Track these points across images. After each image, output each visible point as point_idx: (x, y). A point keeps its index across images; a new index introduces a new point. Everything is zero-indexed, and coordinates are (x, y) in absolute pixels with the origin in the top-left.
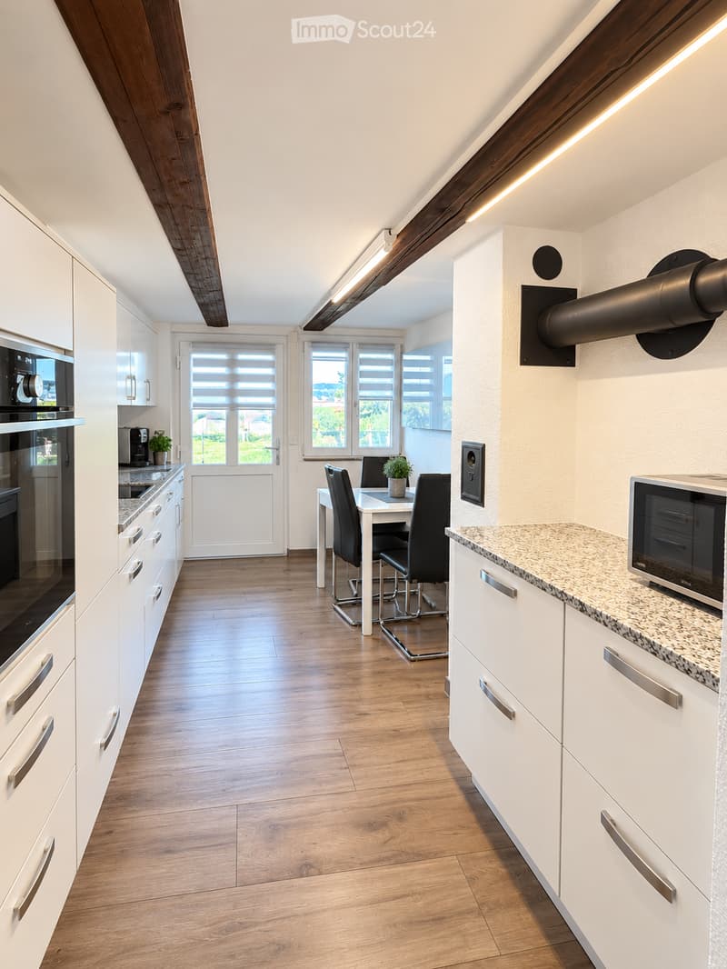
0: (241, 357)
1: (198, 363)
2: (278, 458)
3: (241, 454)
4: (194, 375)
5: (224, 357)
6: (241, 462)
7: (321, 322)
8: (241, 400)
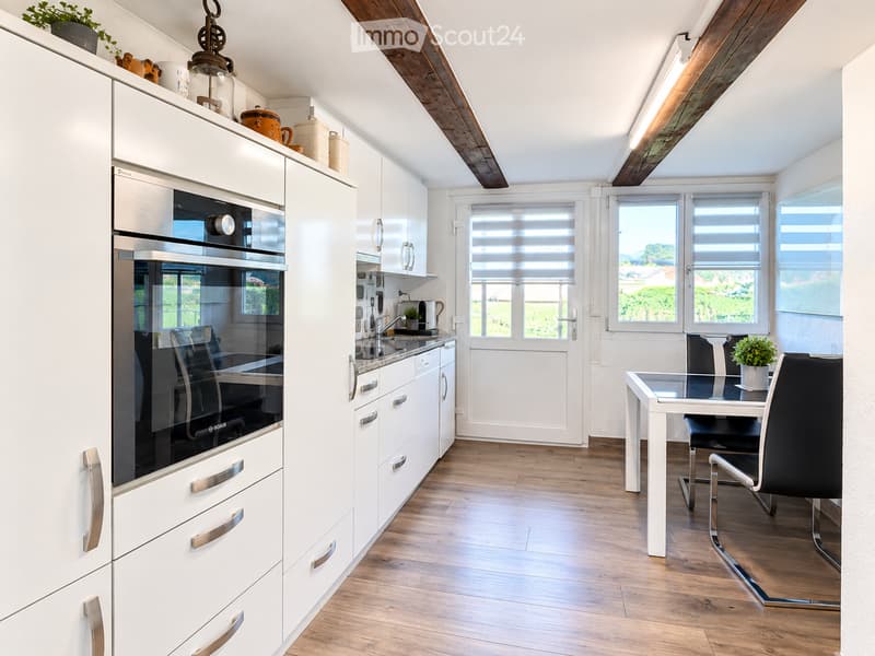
0: (528, 217)
1: (477, 226)
2: (574, 330)
3: (527, 326)
4: (474, 239)
5: (509, 218)
6: (527, 335)
7: (633, 174)
8: (527, 266)
